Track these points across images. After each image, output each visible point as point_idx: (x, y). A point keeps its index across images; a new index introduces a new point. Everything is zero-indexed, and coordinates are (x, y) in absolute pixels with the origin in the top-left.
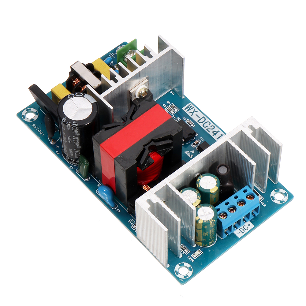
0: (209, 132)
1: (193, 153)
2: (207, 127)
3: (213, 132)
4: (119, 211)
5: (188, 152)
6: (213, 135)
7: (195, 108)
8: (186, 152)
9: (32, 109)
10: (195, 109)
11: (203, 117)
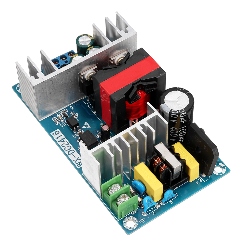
0: (67, 142)
1: (84, 126)
2: (68, 146)
3: (64, 141)
5: (88, 127)
6: (64, 139)
7: (75, 164)
8: (89, 127)
9: (217, 175)
10: (75, 162)
11: (69, 155)
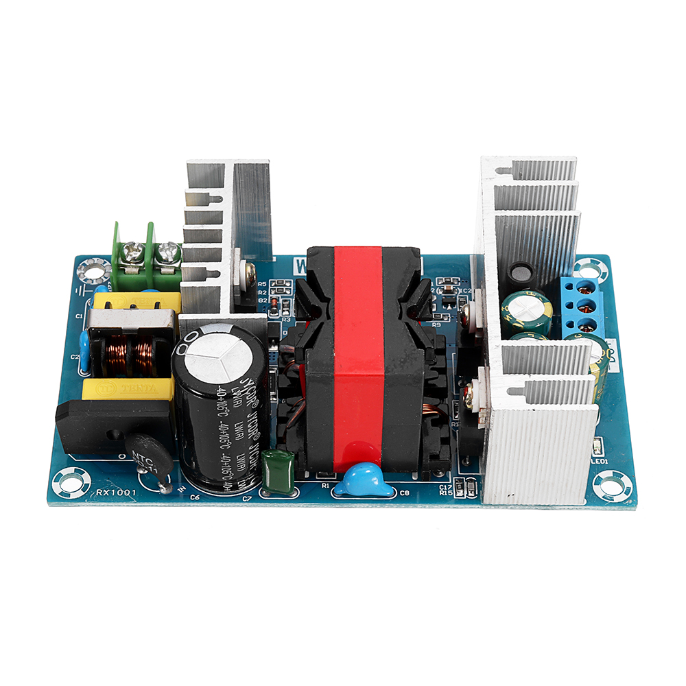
4: (407, 493)
9: (61, 472)
